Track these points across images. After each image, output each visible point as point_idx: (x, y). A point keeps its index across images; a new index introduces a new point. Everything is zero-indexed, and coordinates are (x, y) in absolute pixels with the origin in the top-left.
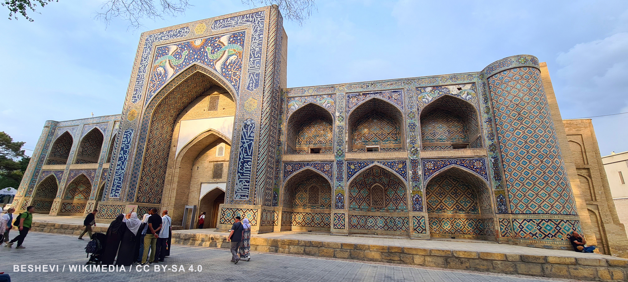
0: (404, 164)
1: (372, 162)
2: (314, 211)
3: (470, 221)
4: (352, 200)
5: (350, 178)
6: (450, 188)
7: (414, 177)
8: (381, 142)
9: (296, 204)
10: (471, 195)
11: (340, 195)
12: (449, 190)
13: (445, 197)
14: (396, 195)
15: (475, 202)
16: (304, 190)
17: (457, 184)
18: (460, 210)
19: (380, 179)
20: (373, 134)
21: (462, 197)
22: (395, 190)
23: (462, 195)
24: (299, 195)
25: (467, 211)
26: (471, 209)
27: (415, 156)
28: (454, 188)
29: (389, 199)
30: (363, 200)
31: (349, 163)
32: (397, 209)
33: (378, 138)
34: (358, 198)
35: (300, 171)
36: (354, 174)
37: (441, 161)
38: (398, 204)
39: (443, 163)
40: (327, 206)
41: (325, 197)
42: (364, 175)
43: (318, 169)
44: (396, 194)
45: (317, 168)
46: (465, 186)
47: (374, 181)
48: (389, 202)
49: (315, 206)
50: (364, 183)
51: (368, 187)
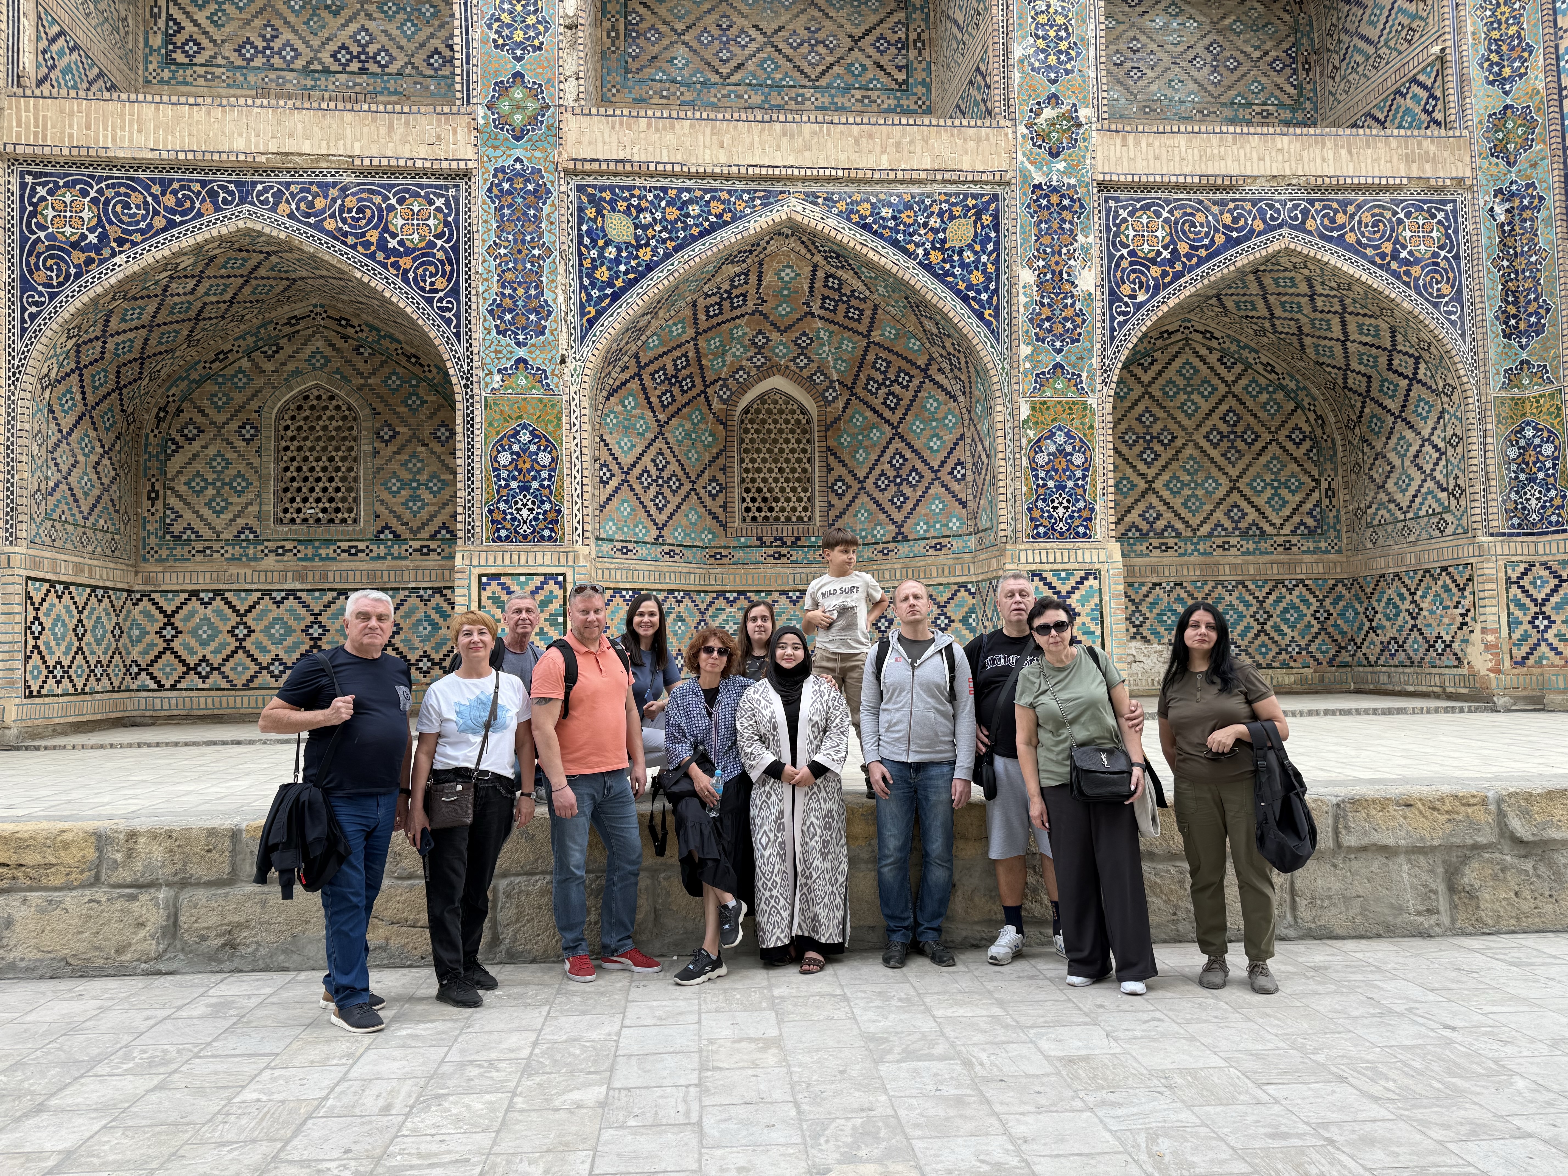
0: (986, 219)
1: (768, 200)
2: (324, 577)
3: (1291, 591)
4: (614, 483)
5: (600, 313)
6: (1206, 407)
7: (1046, 313)
8: (808, 92)
9: (177, 528)
10: (1307, 444)
11: (525, 437)
12: (1200, 416)
13: (1175, 458)
14: (898, 452)
15: (1324, 485)
16: (234, 425)
17: (1243, 382)
18: (1244, 534)
19: (803, 342)
20: (753, 33)
21: (1263, 460)
22: (895, 419)
23: (1264, 448)
24: (198, 465)
25: (1280, 540)
26: (1302, 523)
27: (1061, 166)
28: (1224, 408)
29: (849, 479)
30: (683, 491)
31: (592, 199)
32: (901, 537)
33: (782, 62)
34: (654, 472)
35: (175, 246)
36: (632, 283)
37: (1215, 209)
38: (909, 505)
39: (1227, 219)
40: (425, 534)
41: (406, 476)
42: (702, 303)
43: (340, 236)
44: (897, 444)
45: (330, 225)
46: (1280, 396)
47: (759, 360)
48: (846, 499)
49: (328, 542)
50: (694, 369)
51: (716, 405)
